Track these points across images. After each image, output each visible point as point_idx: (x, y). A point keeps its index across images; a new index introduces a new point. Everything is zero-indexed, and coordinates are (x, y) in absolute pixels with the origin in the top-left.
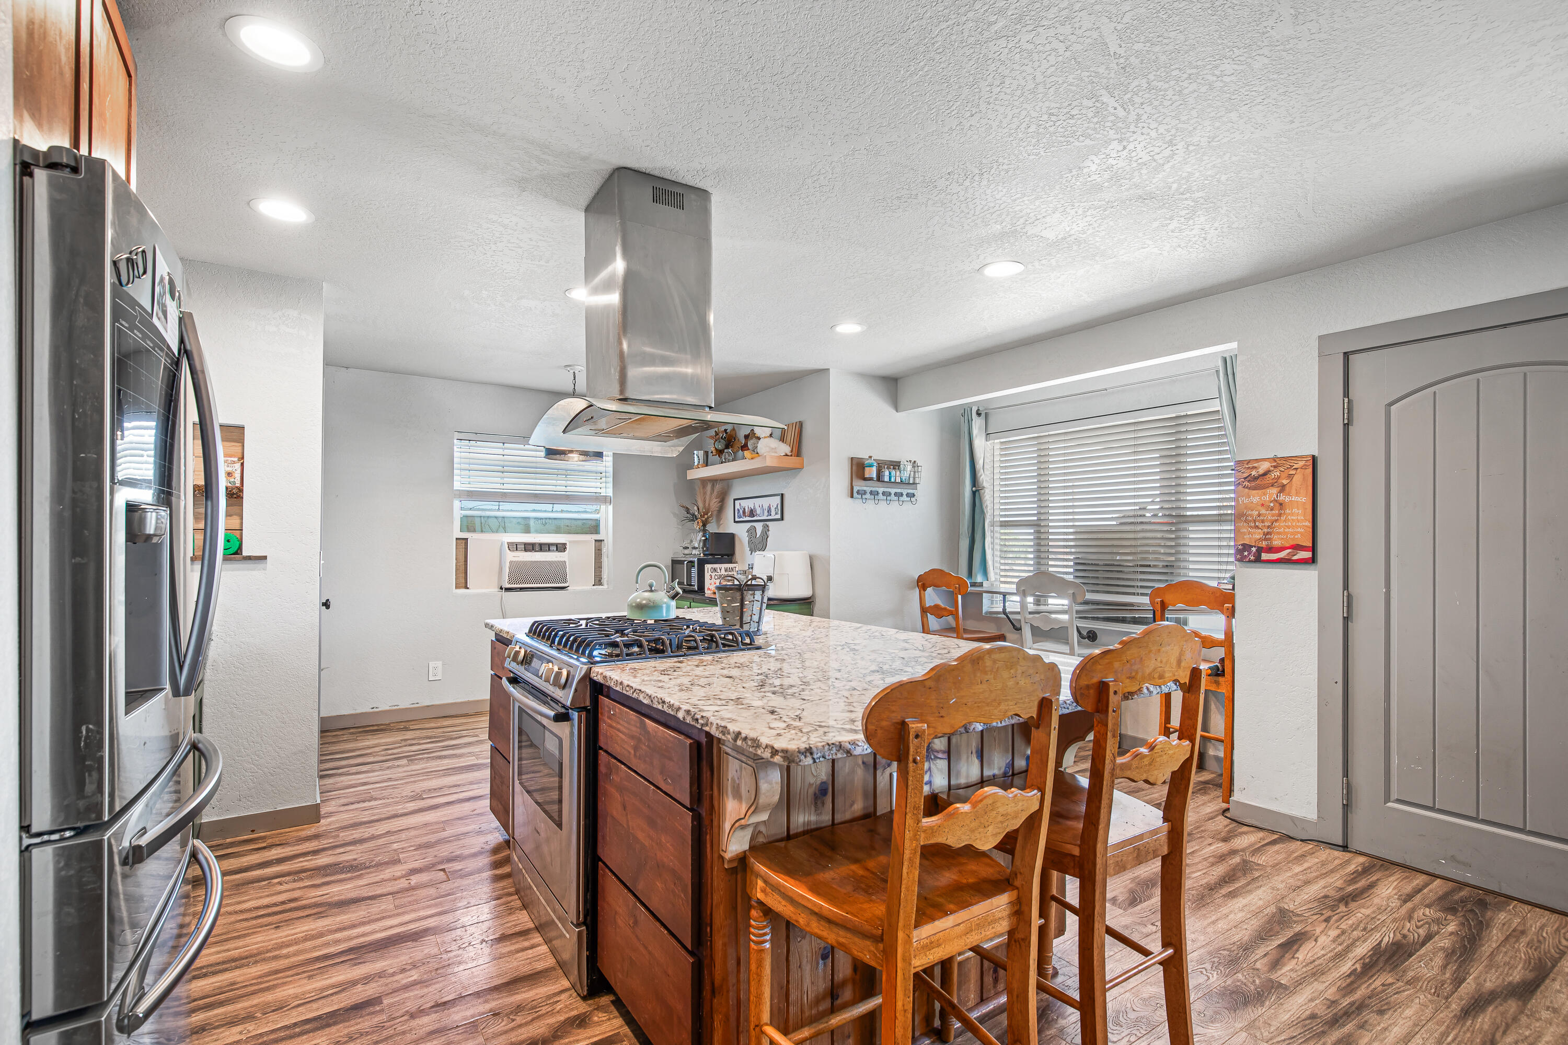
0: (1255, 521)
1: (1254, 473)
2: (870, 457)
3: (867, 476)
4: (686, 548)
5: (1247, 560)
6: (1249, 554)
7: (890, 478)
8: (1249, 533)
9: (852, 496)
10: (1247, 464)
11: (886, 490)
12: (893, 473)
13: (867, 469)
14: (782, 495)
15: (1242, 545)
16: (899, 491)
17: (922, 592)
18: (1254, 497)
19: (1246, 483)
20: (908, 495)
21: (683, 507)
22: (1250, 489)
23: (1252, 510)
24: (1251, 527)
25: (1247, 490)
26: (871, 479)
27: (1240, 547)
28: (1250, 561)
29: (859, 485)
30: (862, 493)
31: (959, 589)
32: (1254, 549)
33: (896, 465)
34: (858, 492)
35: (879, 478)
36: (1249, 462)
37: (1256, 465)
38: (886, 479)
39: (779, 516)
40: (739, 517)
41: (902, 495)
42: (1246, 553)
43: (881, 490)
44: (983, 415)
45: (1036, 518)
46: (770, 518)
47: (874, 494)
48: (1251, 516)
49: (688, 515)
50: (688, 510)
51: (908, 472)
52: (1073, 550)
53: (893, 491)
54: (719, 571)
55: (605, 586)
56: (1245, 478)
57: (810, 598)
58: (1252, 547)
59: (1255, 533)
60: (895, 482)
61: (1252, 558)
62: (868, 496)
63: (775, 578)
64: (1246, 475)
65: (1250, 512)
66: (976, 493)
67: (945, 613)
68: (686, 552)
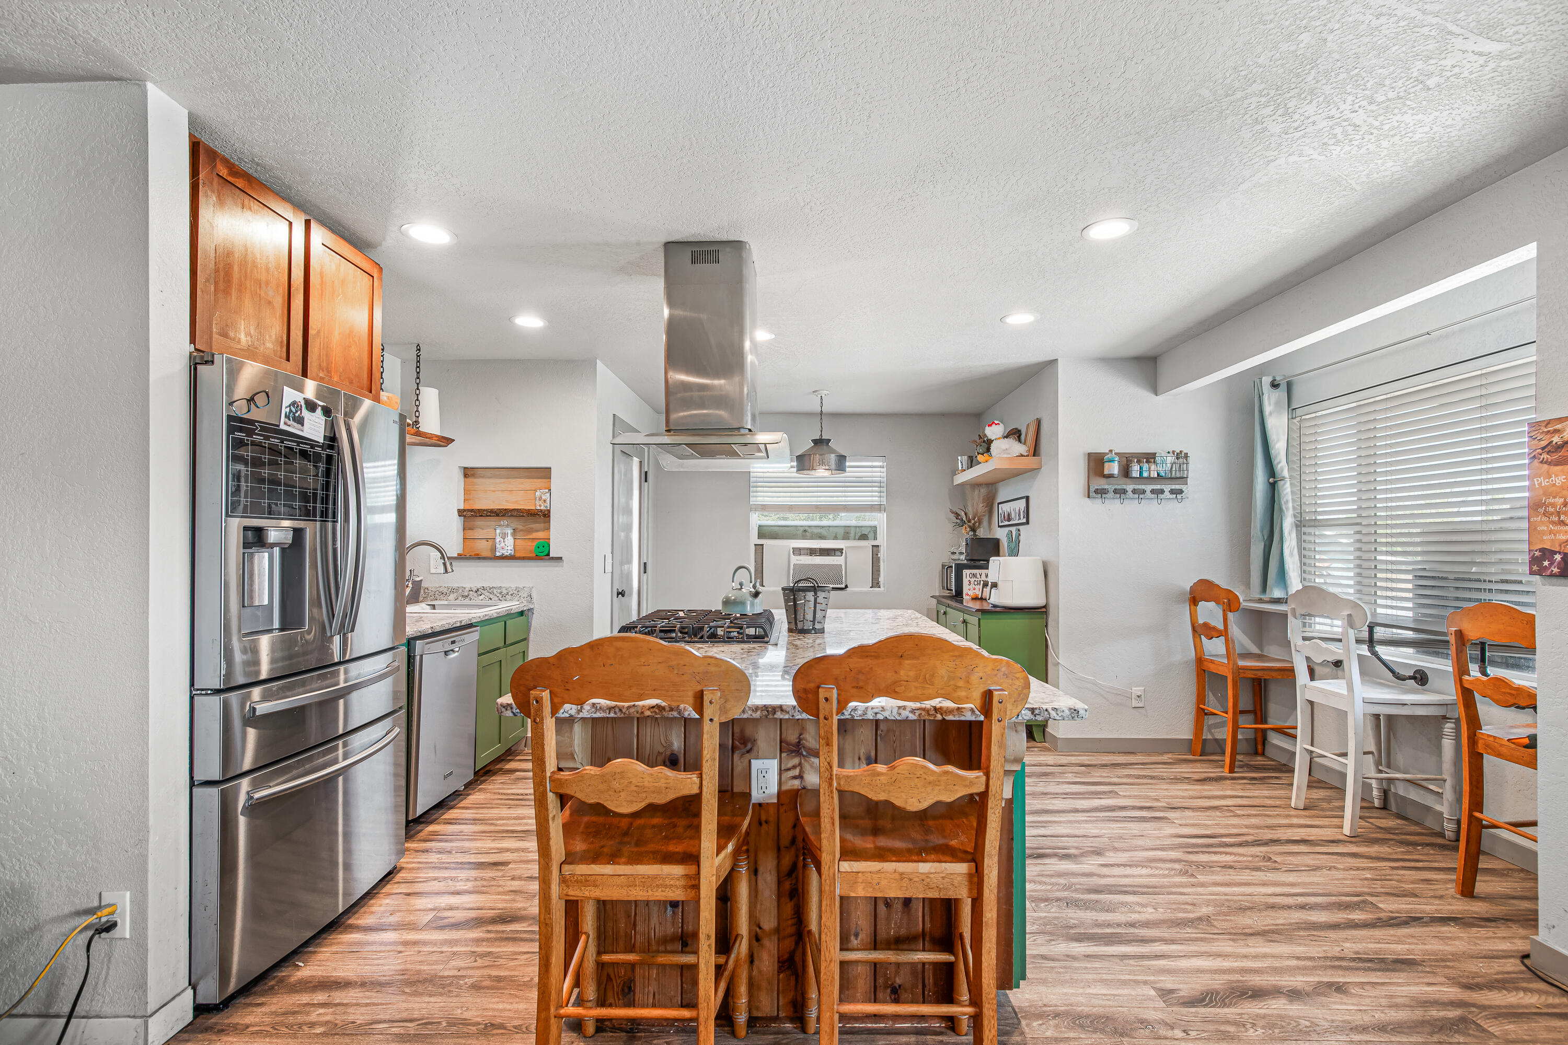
0: (1559, 514)
1: (1556, 439)
2: (1111, 451)
3: (1106, 472)
4: (954, 553)
5: (1548, 573)
6: (1551, 565)
7: (1141, 473)
8: (1551, 532)
9: (1089, 497)
10: (1546, 426)
11: (1137, 487)
12: (1145, 466)
13: (1106, 465)
14: (1027, 498)
15: (1541, 550)
16: (1158, 487)
17: (1192, 607)
18: (1556, 476)
19: (1545, 456)
20: (1172, 492)
21: (953, 512)
22: (1549, 463)
23: (1554, 497)
24: (1553, 523)
25: (1546, 466)
26: (1111, 476)
27: (1537, 554)
28: (1552, 575)
29: (1101, 483)
30: (1101, 492)
31: (1230, 605)
32: (1558, 557)
33: (1150, 458)
34: (1096, 491)
35: (1126, 472)
36: (1548, 423)
37: (1559, 427)
38: (1135, 474)
39: (1024, 520)
40: (1002, 522)
41: (1162, 492)
42: (1546, 563)
43: (1130, 488)
44: (1284, 386)
45: (1355, 515)
46: (1020, 522)
47: (1120, 492)
48: (1553, 505)
49: (958, 521)
50: (957, 515)
51: (1169, 465)
53: (1148, 488)
54: (978, 576)
55: (882, 589)
56: (1543, 449)
57: (1044, 607)
58: (1555, 553)
59: (1559, 532)
60: (1149, 478)
61: (1556, 570)
62: (1111, 494)
63: (1000, 584)
64: (1544, 443)
65: (1551, 500)
66: (1273, 487)
67: (1215, 634)
68: (955, 557)
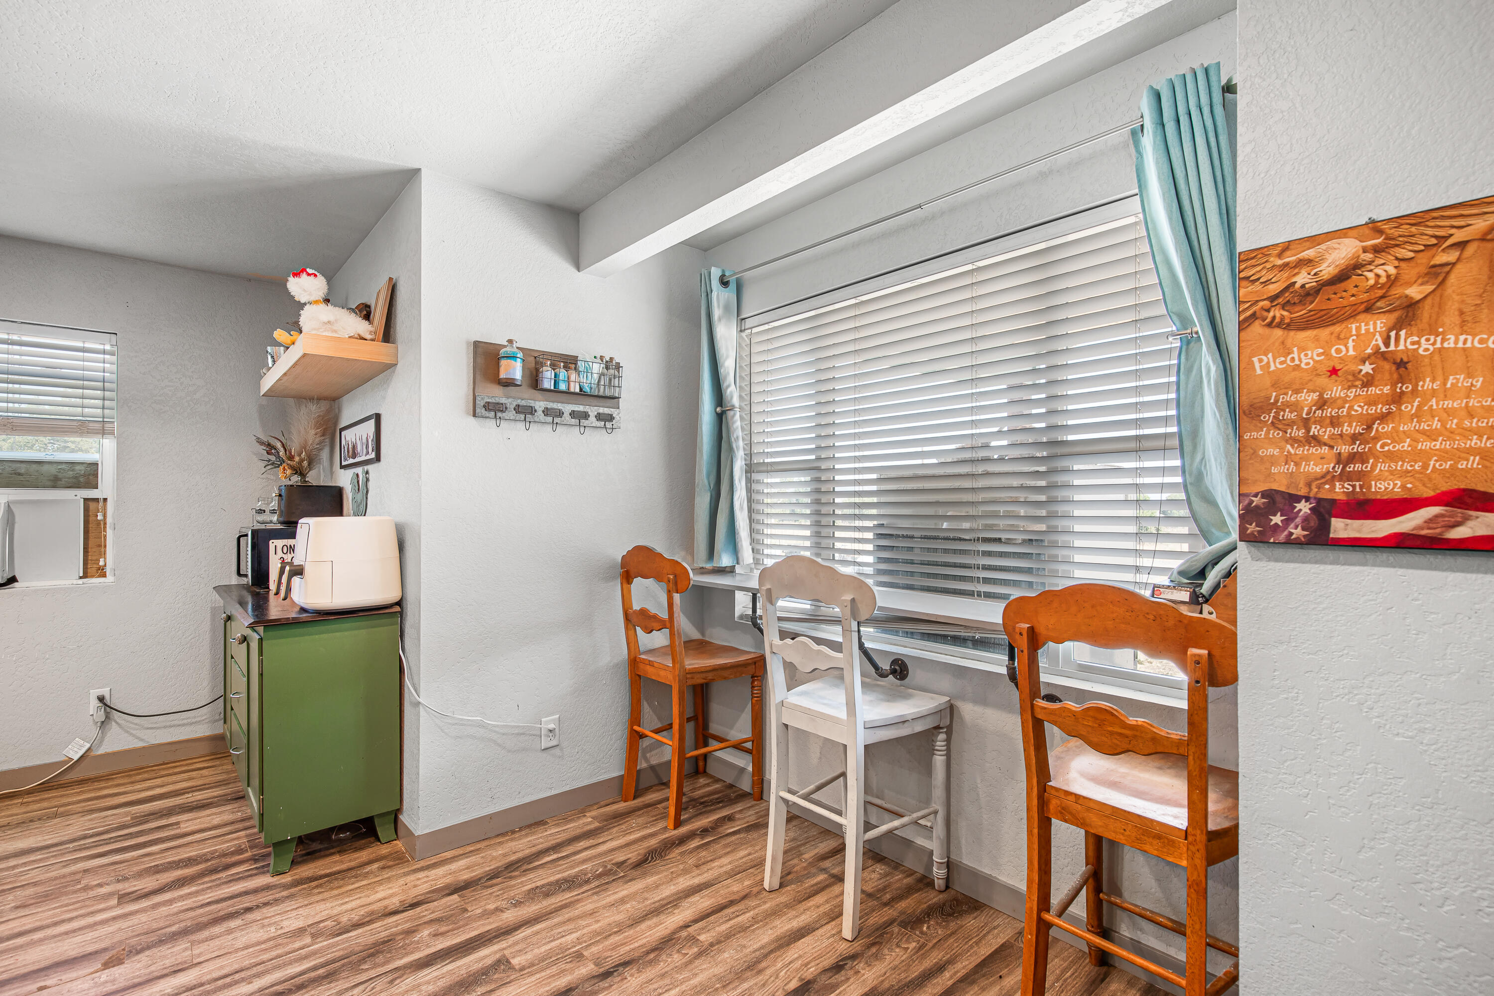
0: (1306, 424)
1: (1302, 278)
2: (510, 341)
3: (502, 375)
4: (261, 511)
5: (1282, 537)
6: (1287, 522)
7: (556, 383)
8: (1288, 459)
9: (474, 415)
10: (1280, 256)
11: (551, 405)
12: (563, 374)
13: (503, 362)
14: (378, 417)
15: (1265, 494)
16: (581, 408)
17: (625, 586)
18: (1302, 349)
19: (1277, 313)
20: (599, 417)
21: (261, 443)
22: (1287, 326)
23: (1297, 391)
24: (1294, 441)
25: (1278, 333)
26: (508, 383)
27: (1257, 501)
28: (1290, 542)
29: (496, 394)
30: (495, 409)
31: (676, 583)
32: (1304, 508)
33: (570, 362)
34: (487, 407)
35: (534, 380)
36: (1287, 247)
37: (1309, 253)
38: (548, 384)
39: (373, 455)
40: (345, 460)
41: (586, 416)
42: (1277, 519)
43: (540, 405)
44: (733, 286)
45: (813, 457)
46: (368, 457)
47: (525, 411)
48: (1295, 407)
49: (273, 458)
50: (270, 449)
51: (596, 376)
52: (874, 512)
53: (567, 408)
56: (1272, 299)
57: (399, 603)
58: (1298, 499)
59: (1306, 458)
60: (568, 393)
61: (1298, 532)
62: (511, 414)
63: (306, 568)
64: (1274, 289)
65: (1291, 397)
66: (721, 418)
67: (656, 625)
68: (260, 518)
